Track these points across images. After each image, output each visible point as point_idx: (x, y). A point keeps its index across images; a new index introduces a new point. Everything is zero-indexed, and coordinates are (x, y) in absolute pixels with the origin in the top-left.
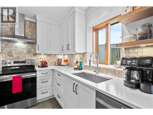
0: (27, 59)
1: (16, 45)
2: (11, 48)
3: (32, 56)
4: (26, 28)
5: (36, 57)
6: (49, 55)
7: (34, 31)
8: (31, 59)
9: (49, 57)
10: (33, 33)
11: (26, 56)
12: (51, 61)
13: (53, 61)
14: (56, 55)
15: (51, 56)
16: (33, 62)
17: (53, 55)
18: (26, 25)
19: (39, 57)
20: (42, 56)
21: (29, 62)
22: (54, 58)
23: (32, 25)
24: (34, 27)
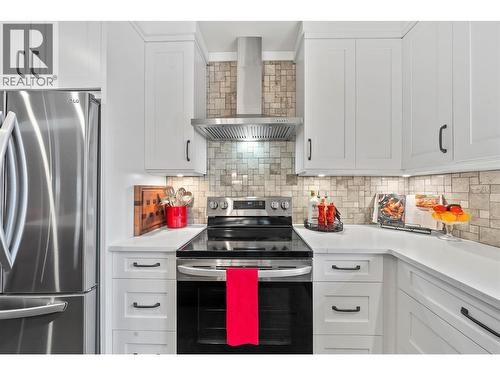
0: (267, 194)
1: (240, 151)
2: (229, 161)
3: (284, 182)
4: (266, 89)
5: (295, 187)
6: (340, 180)
7: (289, 94)
8: (279, 194)
9: (342, 187)
10: (287, 102)
11: (266, 183)
12: (350, 205)
13: (356, 205)
14: (373, 181)
15: (350, 182)
16: (287, 205)
17: (356, 181)
18: (266, 78)
19: (306, 188)
20: (317, 182)
21: (277, 205)
22: (362, 193)
23: (284, 73)
24: (289, 78)
